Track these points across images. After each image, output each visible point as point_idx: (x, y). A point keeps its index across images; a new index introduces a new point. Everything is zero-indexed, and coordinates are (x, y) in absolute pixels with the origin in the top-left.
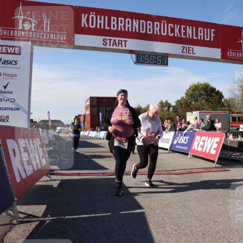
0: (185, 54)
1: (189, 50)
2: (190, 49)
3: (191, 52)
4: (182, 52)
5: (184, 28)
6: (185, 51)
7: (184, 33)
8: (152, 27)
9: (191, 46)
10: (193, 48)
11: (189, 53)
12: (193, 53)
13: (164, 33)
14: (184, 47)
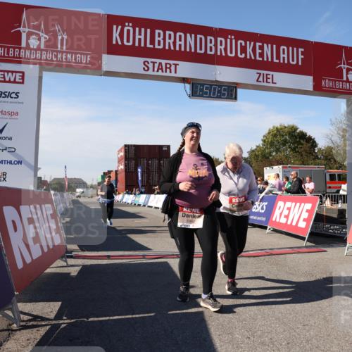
0: (262, 84)
1: (267, 78)
2: (268, 76)
3: (270, 80)
4: (257, 81)
5: (259, 46)
6: (261, 79)
7: (260, 53)
8: (214, 45)
9: (271, 73)
10: (272, 76)
11: (267, 82)
12: (273, 83)
13: (231, 53)
14: (260, 74)
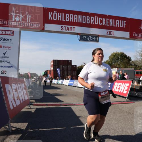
0: (109, 35)
1: (111, 33)
2: (111, 32)
3: (112, 34)
4: (107, 34)
6: (108, 33)
9: (112, 31)
10: (113, 32)
11: (111, 34)
12: (113, 35)
14: (108, 31)
